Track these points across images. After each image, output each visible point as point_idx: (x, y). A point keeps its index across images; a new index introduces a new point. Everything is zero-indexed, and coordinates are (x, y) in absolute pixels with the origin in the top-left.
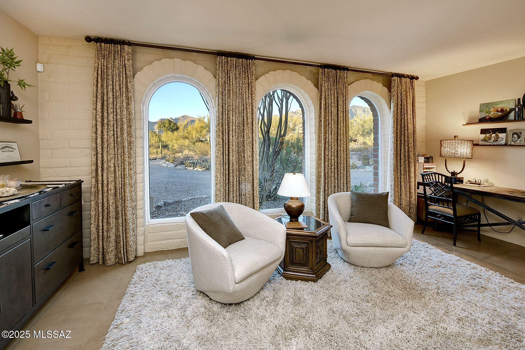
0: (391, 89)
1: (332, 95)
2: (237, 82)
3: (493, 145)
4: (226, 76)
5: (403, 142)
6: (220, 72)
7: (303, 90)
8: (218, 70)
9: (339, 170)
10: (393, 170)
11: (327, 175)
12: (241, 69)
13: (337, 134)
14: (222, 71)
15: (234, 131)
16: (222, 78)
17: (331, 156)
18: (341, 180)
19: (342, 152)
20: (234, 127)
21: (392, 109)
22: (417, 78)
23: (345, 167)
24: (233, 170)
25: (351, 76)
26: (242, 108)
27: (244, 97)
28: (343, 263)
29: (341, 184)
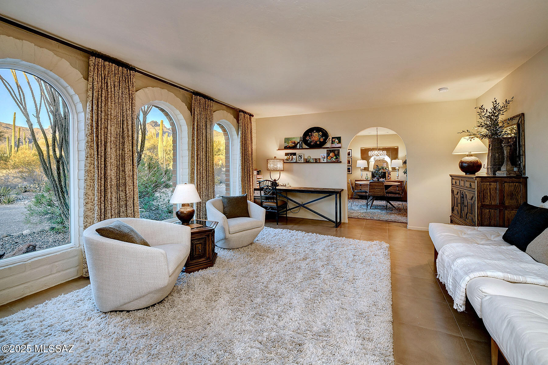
0: (239, 121)
1: (203, 119)
2: (116, 91)
3: (290, 163)
4: (103, 81)
5: (246, 160)
6: (95, 75)
7: (178, 110)
8: (92, 72)
9: (208, 182)
10: (241, 180)
11: (199, 186)
12: (121, 78)
13: (206, 152)
14: (98, 75)
15: (112, 142)
16: (98, 82)
17: (203, 170)
18: (209, 190)
19: (210, 167)
20: (113, 139)
21: (240, 136)
22: (253, 116)
23: (212, 179)
24: (111, 186)
25: (215, 106)
26: (122, 119)
27: (125, 108)
28: (223, 251)
29: (210, 193)
